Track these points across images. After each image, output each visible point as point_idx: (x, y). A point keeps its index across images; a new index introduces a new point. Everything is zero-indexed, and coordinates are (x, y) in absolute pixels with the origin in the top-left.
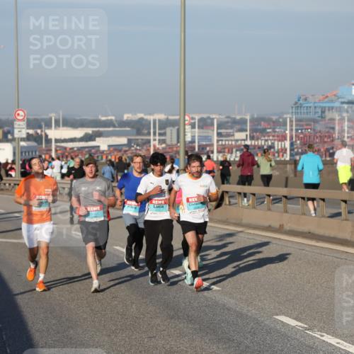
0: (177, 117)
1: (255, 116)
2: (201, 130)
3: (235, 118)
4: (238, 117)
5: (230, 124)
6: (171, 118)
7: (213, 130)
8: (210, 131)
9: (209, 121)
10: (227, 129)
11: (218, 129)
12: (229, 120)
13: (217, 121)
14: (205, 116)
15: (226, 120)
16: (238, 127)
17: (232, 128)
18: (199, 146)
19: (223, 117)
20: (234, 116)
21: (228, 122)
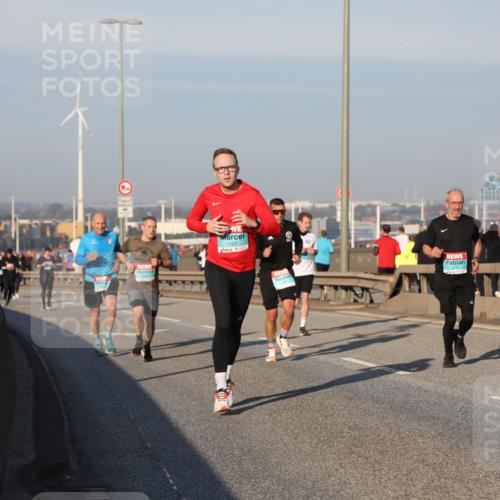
0: (327, 205)
1: (432, 203)
2: (359, 222)
3: (404, 207)
4: (408, 205)
5: (397, 214)
6: (318, 206)
7: (375, 222)
8: (371, 223)
9: (369, 210)
10: (392, 220)
11: (381, 220)
12: (396, 208)
13: (381, 210)
14: (364, 203)
15: (392, 208)
16: (408, 217)
17: (400, 219)
18: (356, 243)
19: (388, 205)
20: (402, 204)
21: (394, 212)
